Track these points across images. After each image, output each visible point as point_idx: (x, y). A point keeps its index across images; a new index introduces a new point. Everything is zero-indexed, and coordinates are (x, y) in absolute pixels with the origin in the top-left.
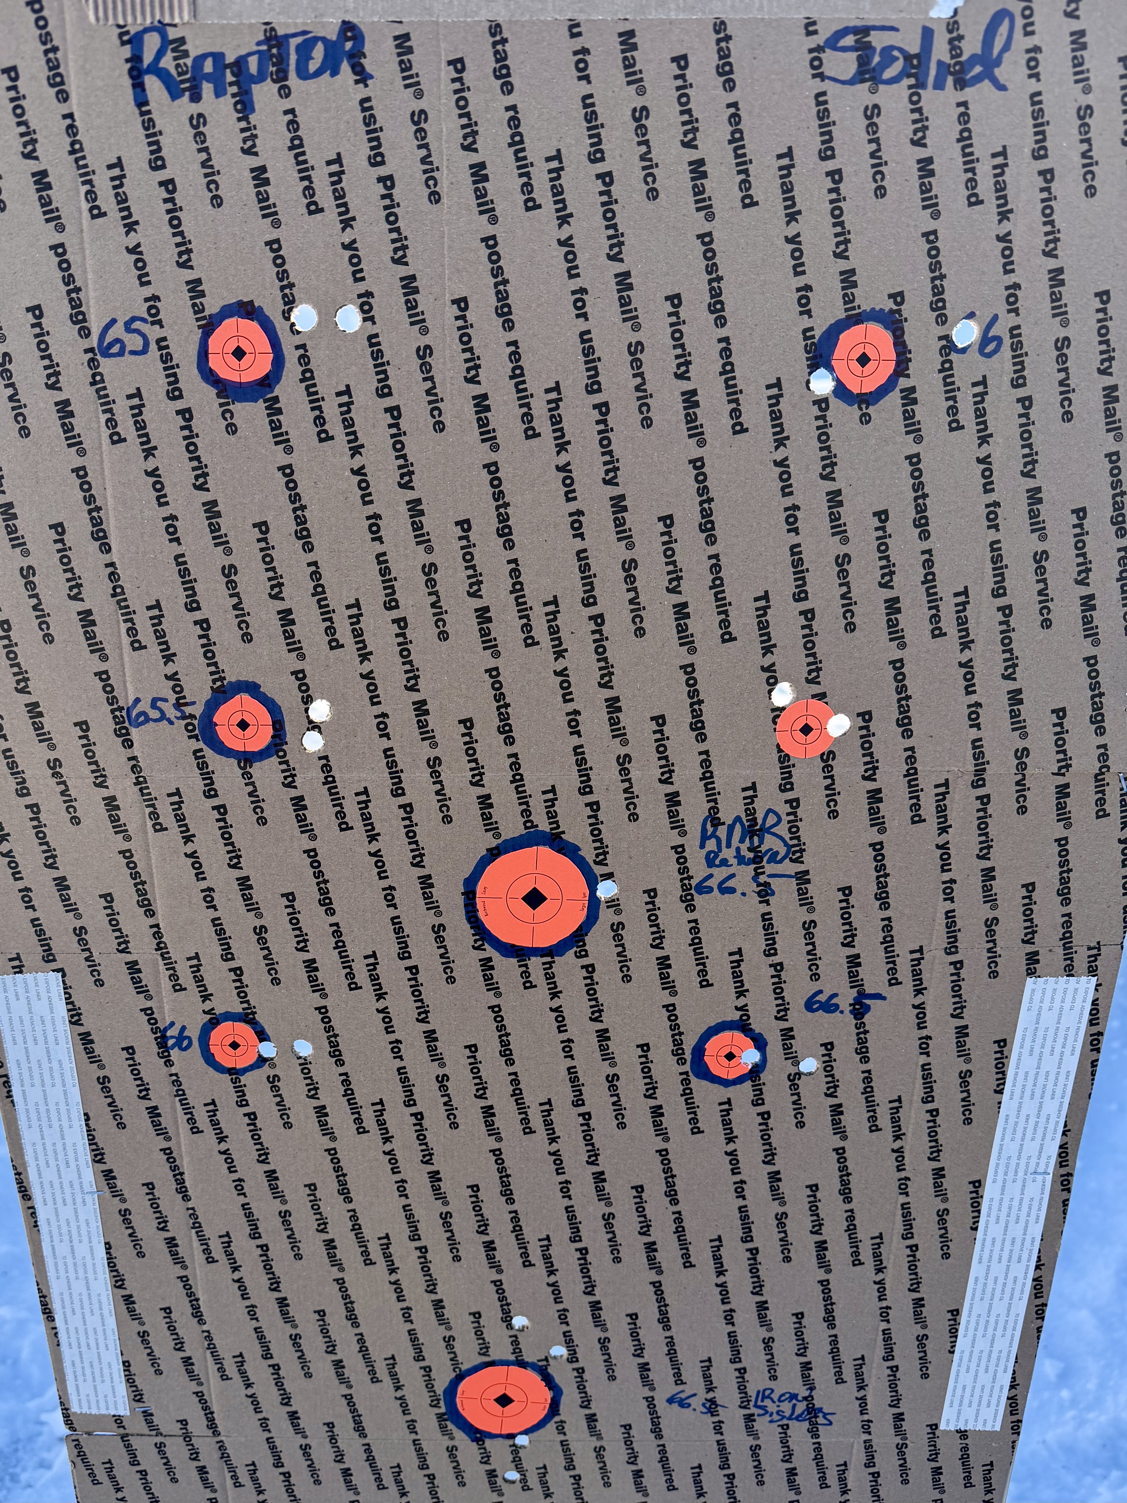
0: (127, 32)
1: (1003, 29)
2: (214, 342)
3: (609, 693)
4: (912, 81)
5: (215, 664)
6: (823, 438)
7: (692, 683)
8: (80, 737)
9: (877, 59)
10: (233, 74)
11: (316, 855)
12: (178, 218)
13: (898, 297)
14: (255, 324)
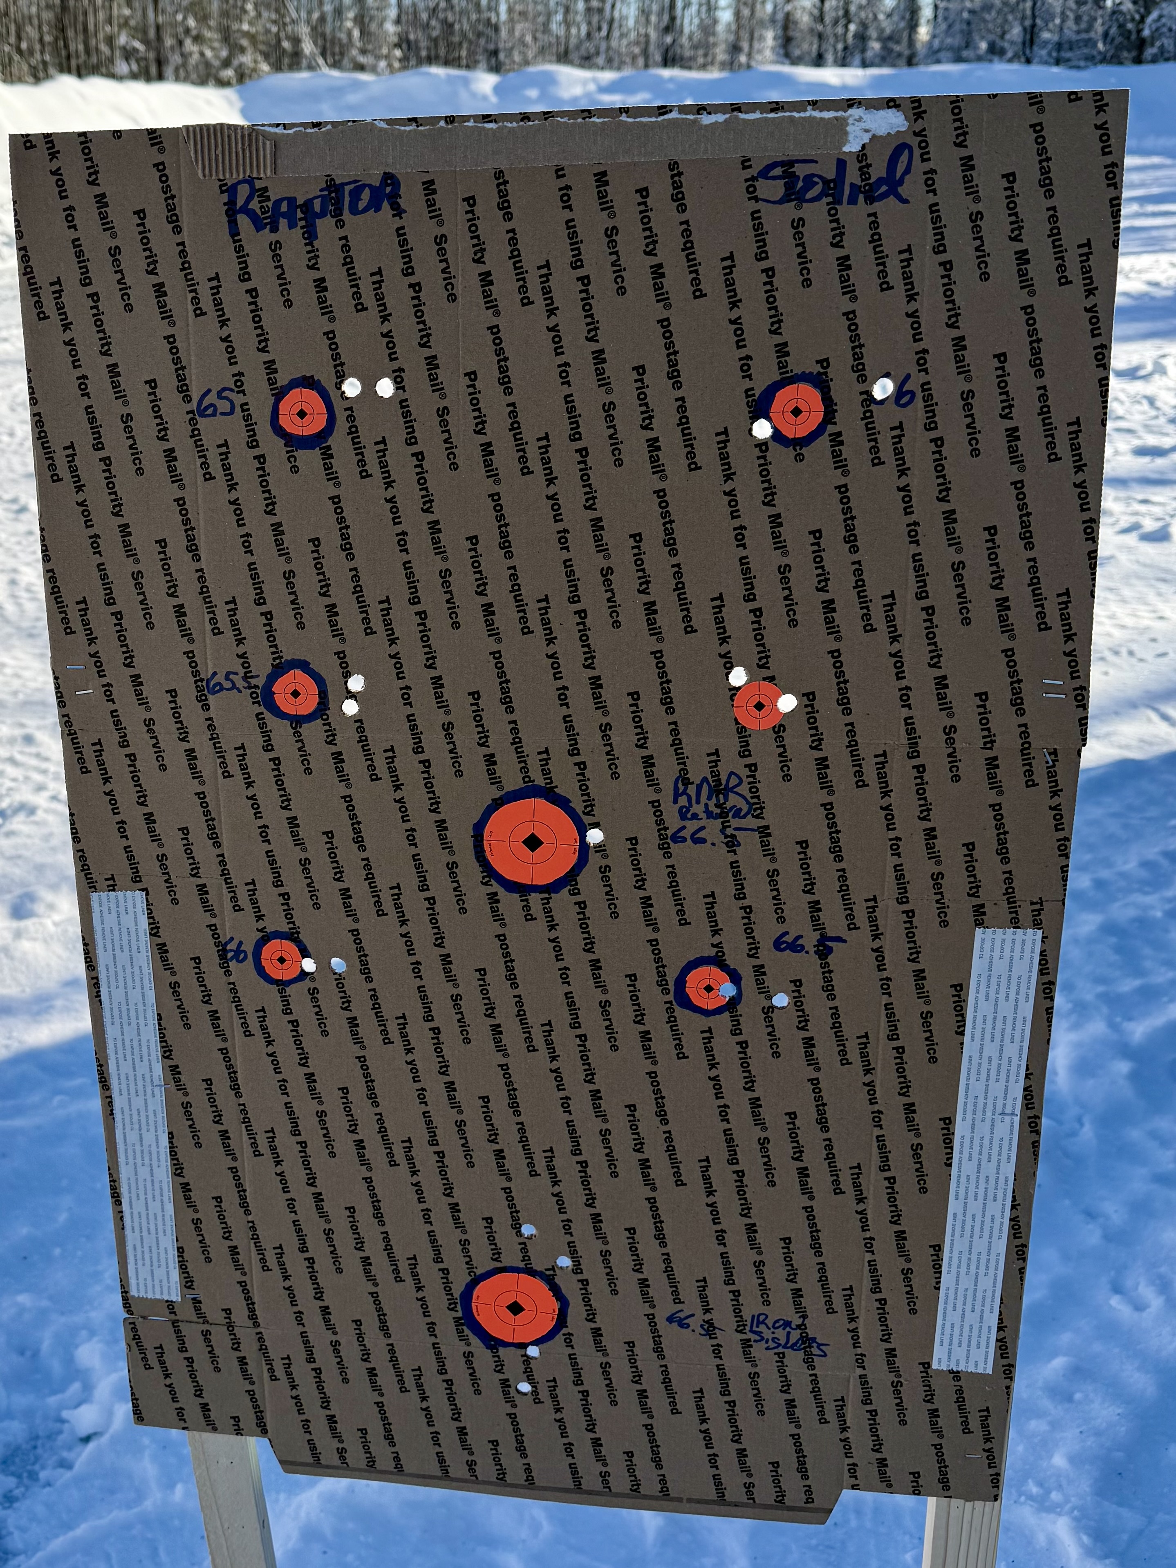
0: (226, 184)
1: (904, 157)
2: (283, 407)
3: (591, 673)
4: (830, 199)
5: (276, 646)
6: (764, 474)
7: (661, 665)
8: (170, 702)
9: (800, 184)
10: (302, 212)
11: (351, 800)
12: (259, 316)
13: (824, 363)
14: (314, 393)
